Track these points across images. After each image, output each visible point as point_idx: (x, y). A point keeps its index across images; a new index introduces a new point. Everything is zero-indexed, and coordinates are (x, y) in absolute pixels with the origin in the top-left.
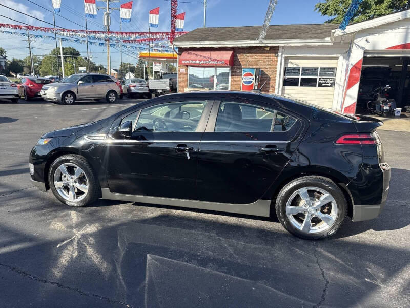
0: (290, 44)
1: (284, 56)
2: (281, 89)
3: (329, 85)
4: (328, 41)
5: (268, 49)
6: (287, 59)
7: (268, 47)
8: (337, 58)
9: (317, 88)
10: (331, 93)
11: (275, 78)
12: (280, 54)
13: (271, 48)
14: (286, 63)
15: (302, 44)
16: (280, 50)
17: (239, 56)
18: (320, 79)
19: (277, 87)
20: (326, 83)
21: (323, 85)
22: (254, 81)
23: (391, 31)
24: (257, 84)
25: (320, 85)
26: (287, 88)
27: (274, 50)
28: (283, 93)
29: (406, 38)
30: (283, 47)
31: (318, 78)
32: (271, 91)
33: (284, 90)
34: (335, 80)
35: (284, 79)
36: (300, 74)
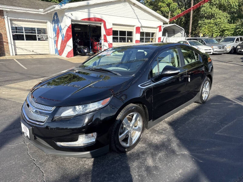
0: (14, 10)
1: (9, 18)
2: (13, 43)
3: (45, 39)
4: (41, 11)
6: (11, 20)
8: (46, 23)
9: (37, 41)
10: (47, 44)
11: (6, 34)
12: (6, 17)
14: (12, 24)
16: (5, 13)
18: (38, 35)
19: (9, 41)
20: (42, 38)
21: (41, 39)
23: (81, 10)
25: (39, 39)
26: (16, 41)
28: (15, 45)
29: (89, 15)
30: (6, 11)
31: (37, 34)
32: (5, 44)
33: (14, 43)
34: (47, 36)
35: (13, 36)
36: (24, 32)
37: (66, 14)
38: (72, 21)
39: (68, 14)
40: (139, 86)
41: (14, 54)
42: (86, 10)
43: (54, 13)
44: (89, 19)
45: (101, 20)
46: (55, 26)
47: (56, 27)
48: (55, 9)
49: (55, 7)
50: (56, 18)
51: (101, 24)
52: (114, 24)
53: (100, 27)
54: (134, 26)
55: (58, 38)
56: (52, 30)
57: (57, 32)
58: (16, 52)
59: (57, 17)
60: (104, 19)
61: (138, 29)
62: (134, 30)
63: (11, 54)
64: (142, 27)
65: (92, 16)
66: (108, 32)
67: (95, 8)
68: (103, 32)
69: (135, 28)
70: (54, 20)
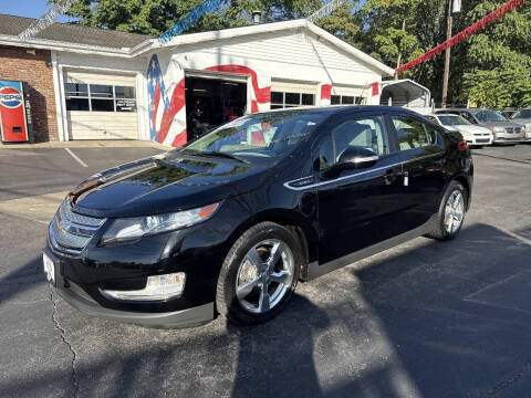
0: (75, 50)
1: (60, 66)
2: (65, 117)
3: (130, 109)
4: (125, 52)
5: (33, 53)
6: (65, 70)
7: (32, 49)
8: (134, 75)
9: (114, 114)
10: (135, 120)
11: (53, 97)
12: (54, 63)
13: (38, 51)
14: (65, 77)
16: (53, 56)
18: (117, 101)
19: (58, 110)
20: (125, 107)
21: (123, 109)
22: (22, 102)
23: (205, 50)
24: (28, 105)
25: (119, 109)
26: (72, 112)
27: (44, 55)
28: (69, 122)
29: (219, 60)
30: (57, 51)
31: (115, 98)
32: (50, 117)
33: (69, 116)
34: (135, 103)
35: (67, 101)
36: (89, 95)
37: (174, 56)
38: (186, 71)
39: (178, 57)
40: (286, 185)
41: (67, 138)
42: (214, 50)
43: (151, 55)
44: (220, 68)
45: (244, 69)
46: (152, 82)
47: (154, 84)
48: (153, 46)
49: (151, 43)
50: (154, 66)
51: (246, 78)
52: (273, 80)
53: (244, 86)
54: (317, 83)
55: (157, 107)
56: (146, 91)
57: (156, 94)
58: (70, 135)
59: (157, 63)
60: (250, 66)
61: (326, 89)
62: (317, 91)
63: (61, 138)
64: (334, 84)
65: (225, 62)
66: (262, 95)
67: (235, 46)
68: (251, 95)
69: (319, 88)
70: (150, 70)
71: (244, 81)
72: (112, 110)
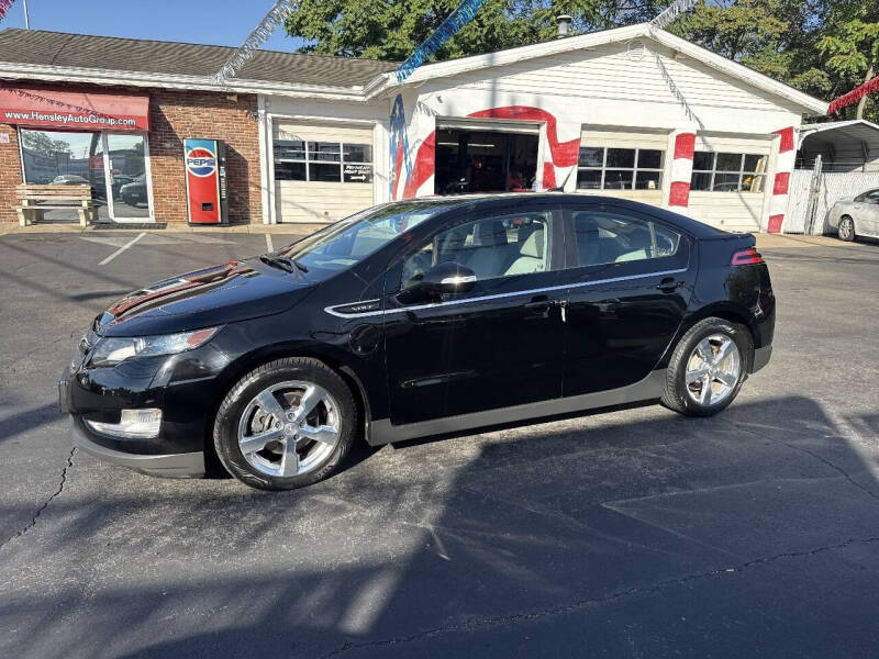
0: (284, 93)
1: (269, 116)
2: (272, 189)
3: (363, 178)
4: (357, 93)
5: (234, 99)
6: (275, 122)
7: (232, 94)
8: (372, 127)
9: (342, 185)
10: (369, 194)
11: (258, 161)
12: (262, 112)
13: (241, 96)
14: (275, 132)
15: (308, 95)
16: (261, 103)
17: (164, 109)
18: (345, 166)
19: (264, 183)
20: (357, 175)
21: (353, 178)
22: (215, 168)
23: (472, 85)
24: (223, 174)
25: (348, 179)
26: (283, 183)
27: (248, 102)
28: (278, 195)
29: (493, 99)
30: (266, 96)
31: (342, 163)
32: (252, 189)
33: (278, 188)
34: (371, 168)
35: (276, 165)
36: (307, 156)
37: (421, 98)
38: (439, 120)
39: (428, 99)
40: (329, 310)
41: (274, 220)
42: (486, 84)
43: (393, 96)
44: (493, 113)
45: (534, 113)
46: (394, 136)
47: (397, 140)
48: (389, 84)
49: (387, 79)
50: (396, 112)
51: (538, 126)
52: (585, 127)
53: (535, 138)
54: (668, 131)
55: (398, 175)
56: (387, 151)
57: (399, 153)
58: (278, 215)
59: (401, 108)
60: (546, 108)
61: (684, 142)
62: (668, 145)
63: (266, 220)
64: (702, 133)
65: (503, 102)
66: (562, 155)
67: (520, 76)
68: (544, 153)
69: (672, 138)
70: (393, 118)
71: (536, 131)
72: (338, 179)
